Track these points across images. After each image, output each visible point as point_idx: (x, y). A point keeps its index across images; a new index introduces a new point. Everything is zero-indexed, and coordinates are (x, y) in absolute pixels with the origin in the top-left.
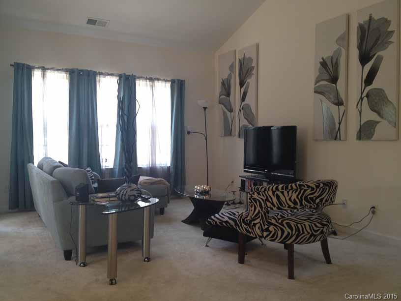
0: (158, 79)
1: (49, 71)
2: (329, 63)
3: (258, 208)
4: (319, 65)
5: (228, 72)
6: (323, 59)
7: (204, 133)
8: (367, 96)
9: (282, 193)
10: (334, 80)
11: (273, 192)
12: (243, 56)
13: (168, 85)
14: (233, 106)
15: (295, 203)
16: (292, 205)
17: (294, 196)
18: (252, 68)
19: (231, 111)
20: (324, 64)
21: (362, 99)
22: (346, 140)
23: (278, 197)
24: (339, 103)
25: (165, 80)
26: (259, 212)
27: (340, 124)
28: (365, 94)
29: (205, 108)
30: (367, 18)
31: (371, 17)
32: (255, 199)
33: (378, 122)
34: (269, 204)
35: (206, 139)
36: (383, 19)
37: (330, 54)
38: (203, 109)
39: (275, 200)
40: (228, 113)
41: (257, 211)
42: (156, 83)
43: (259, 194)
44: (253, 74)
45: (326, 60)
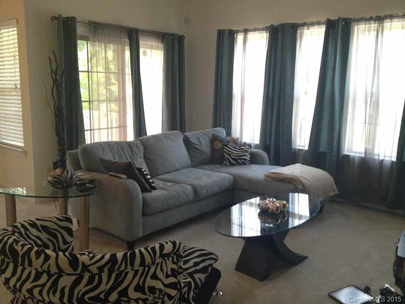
1: (251, 33)
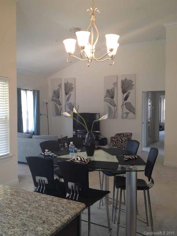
0: (28, 90)
2: (110, 91)
3: (114, 143)
4: (106, 91)
5: (58, 88)
6: (107, 89)
7: (47, 114)
8: (125, 104)
9: (123, 138)
10: (112, 97)
11: (120, 138)
12: (67, 82)
13: (32, 92)
14: (61, 102)
15: (126, 140)
16: (125, 141)
17: (126, 139)
18: (73, 88)
19: (60, 105)
20: (108, 91)
21: (123, 105)
22: (117, 118)
23: (121, 139)
24: (115, 106)
25: (30, 90)
26: (115, 144)
27: (115, 112)
28: (124, 103)
29: (47, 103)
30: (125, 79)
31: (126, 78)
32: (113, 141)
33: (129, 113)
34: (118, 142)
35: (48, 117)
36: (130, 80)
37: (111, 88)
38: (46, 104)
39: (120, 140)
40: (59, 106)
41: (114, 144)
42: (28, 91)
43: (115, 139)
44: (73, 90)
45: (109, 90)
